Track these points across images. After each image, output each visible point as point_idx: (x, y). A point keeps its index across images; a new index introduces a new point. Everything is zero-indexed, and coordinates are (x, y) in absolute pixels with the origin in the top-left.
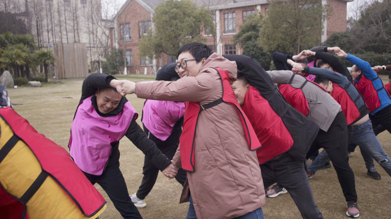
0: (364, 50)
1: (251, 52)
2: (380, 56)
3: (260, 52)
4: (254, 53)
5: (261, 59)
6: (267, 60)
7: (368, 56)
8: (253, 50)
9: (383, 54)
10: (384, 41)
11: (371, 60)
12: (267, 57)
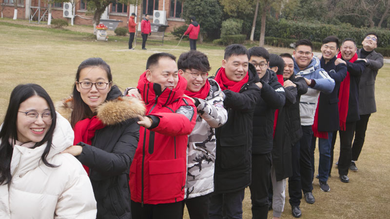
0: (338, 20)
1: (197, 7)
2: (357, 29)
3: (210, 8)
4: (201, 9)
5: (209, 18)
6: (216, 20)
7: (344, 28)
8: (199, 5)
9: (360, 28)
10: (362, 11)
11: (347, 34)
12: (217, 16)
